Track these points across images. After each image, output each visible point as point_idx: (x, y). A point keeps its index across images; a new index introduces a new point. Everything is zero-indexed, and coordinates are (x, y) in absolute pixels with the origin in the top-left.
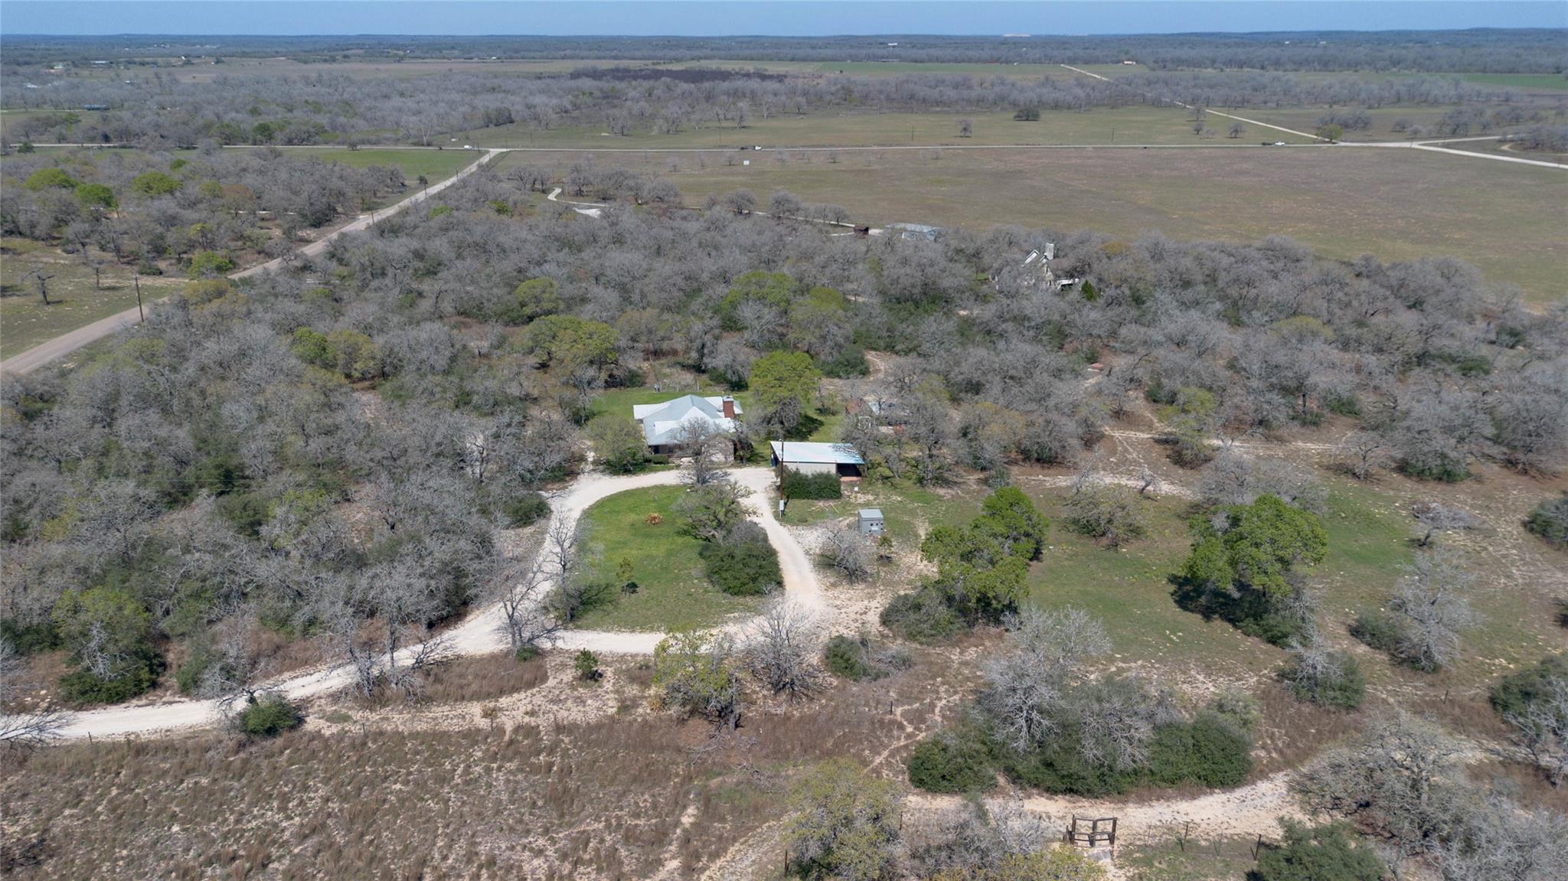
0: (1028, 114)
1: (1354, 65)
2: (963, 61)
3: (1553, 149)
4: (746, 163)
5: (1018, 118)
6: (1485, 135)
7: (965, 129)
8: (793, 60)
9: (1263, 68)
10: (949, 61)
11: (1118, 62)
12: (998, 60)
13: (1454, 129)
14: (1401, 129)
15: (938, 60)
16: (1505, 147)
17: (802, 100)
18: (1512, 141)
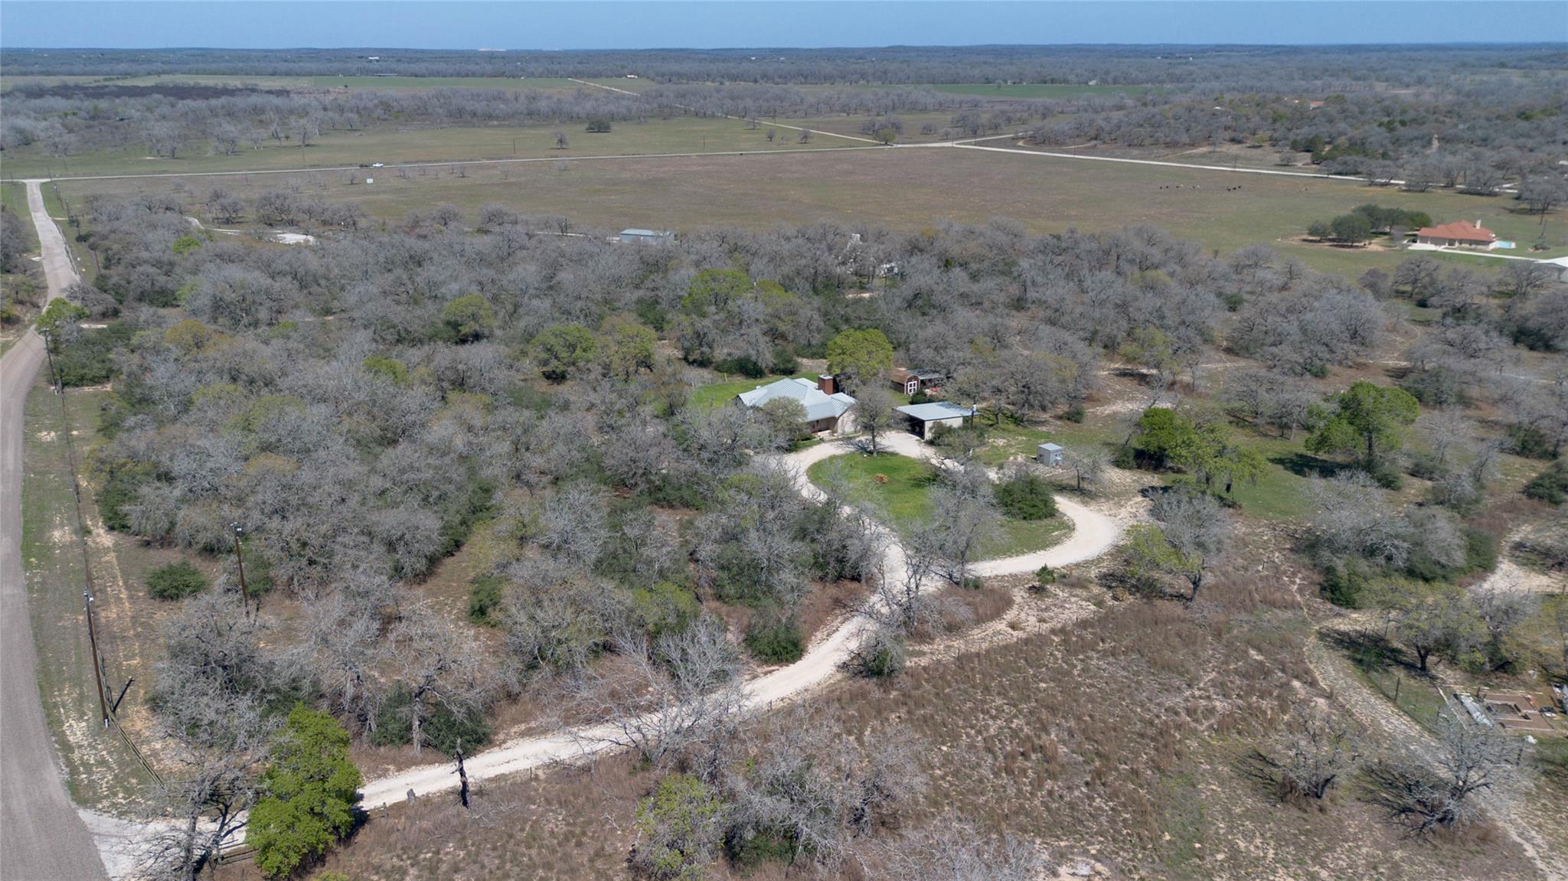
0: (599, 126)
1: (829, 79)
2: (467, 75)
3: (1057, 143)
4: (370, 181)
5: (590, 130)
6: (998, 134)
7: (561, 141)
8: (274, 74)
9: (756, 81)
10: (452, 75)
11: (620, 76)
12: (502, 74)
13: (972, 130)
14: (928, 131)
15: (438, 74)
16: (1021, 143)
17: (354, 116)
18: (1022, 138)
